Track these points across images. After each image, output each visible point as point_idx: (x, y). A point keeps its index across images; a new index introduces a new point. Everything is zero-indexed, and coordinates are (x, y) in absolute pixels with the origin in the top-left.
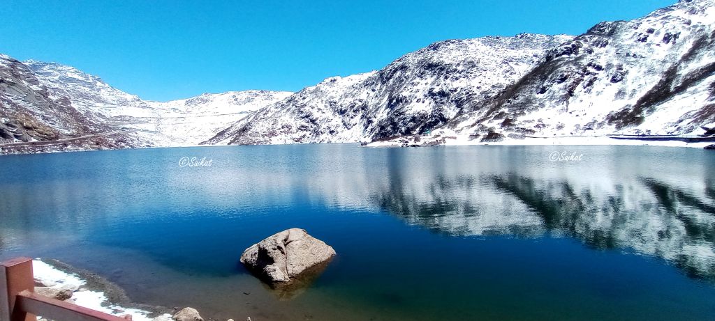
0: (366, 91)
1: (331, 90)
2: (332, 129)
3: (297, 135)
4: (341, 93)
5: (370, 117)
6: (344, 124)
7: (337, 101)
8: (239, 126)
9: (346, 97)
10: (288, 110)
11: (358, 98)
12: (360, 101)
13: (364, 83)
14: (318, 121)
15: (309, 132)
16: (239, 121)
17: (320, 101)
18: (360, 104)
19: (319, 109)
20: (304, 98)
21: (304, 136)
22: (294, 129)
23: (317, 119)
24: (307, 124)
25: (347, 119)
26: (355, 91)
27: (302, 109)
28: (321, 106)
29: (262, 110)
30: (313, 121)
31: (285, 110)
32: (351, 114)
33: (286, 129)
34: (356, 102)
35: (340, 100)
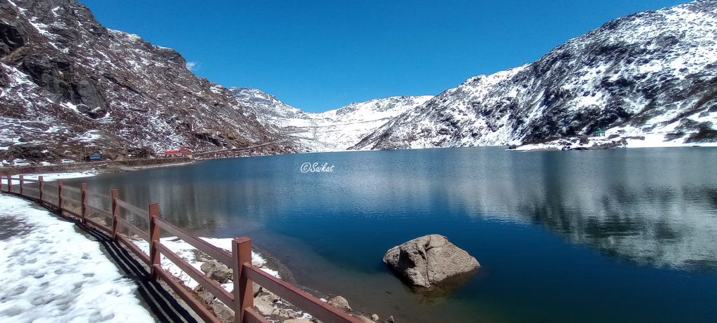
0: (516, 88)
1: (474, 90)
2: (475, 132)
3: (436, 140)
4: (486, 92)
5: (520, 117)
6: (489, 126)
7: (481, 101)
8: (381, 131)
9: (491, 96)
10: (428, 114)
11: (506, 96)
12: (509, 99)
13: (513, 79)
14: (459, 124)
15: (449, 136)
16: (381, 127)
17: (461, 103)
18: (508, 102)
19: (460, 111)
20: (445, 101)
21: (444, 140)
22: (434, 133)
23: (458, 121)
24: (447, 128)
25: (492, 121)
26: (503, 89)
27: (442, 113)
28: (462, 107)
29: (403, 115)
30: (454, 124)
31: (425, 115)
32: (497, 114)
33: (426, 133)
34: (504, 100)
35: (484, 99)
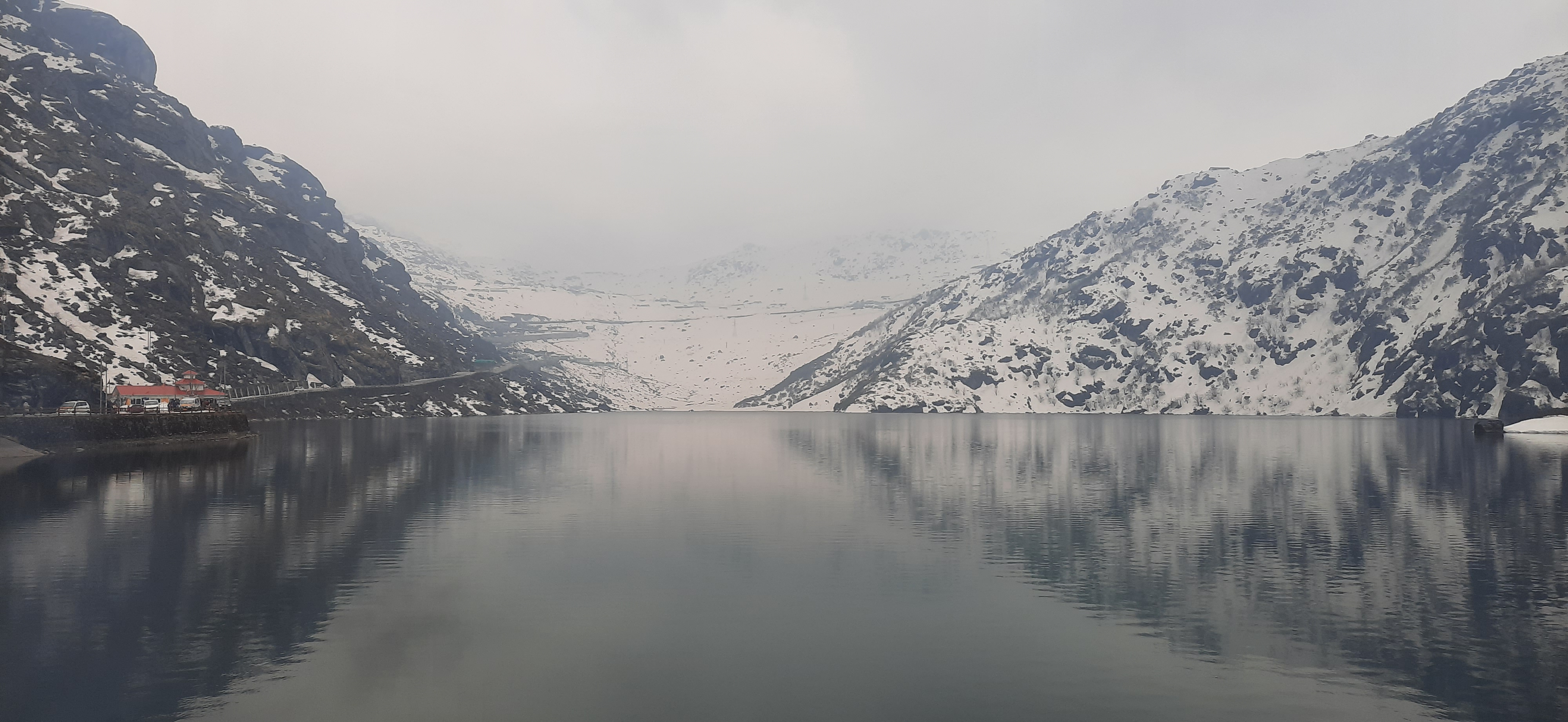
4: (1237, 227)
6: (1263, 344)
7: (1225, 258)
8: (860, 348)
11: (1315, 244)
13: (1336, 185)
14: (1150, 332)
15: (1116, 373)
16: (860, 333)
18: (1326, 265)
19: (1152, 289)
20: (1091, 250)
21: (1098, 387)
22: (1059, 361)
23: (1145, 324)
24: (1106, 344)
25: (1271, 324)
26: (1300, 220)
27: (1087, 290)
28: (1159, 276)
29: (937, 295)
30: (1134, 332)
34: (1307, 258)
35: (1235, 253)
